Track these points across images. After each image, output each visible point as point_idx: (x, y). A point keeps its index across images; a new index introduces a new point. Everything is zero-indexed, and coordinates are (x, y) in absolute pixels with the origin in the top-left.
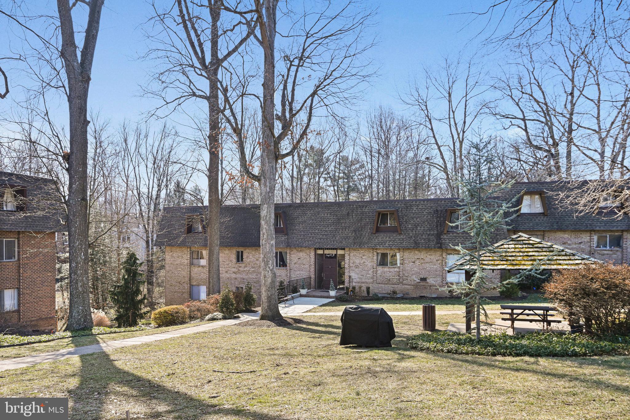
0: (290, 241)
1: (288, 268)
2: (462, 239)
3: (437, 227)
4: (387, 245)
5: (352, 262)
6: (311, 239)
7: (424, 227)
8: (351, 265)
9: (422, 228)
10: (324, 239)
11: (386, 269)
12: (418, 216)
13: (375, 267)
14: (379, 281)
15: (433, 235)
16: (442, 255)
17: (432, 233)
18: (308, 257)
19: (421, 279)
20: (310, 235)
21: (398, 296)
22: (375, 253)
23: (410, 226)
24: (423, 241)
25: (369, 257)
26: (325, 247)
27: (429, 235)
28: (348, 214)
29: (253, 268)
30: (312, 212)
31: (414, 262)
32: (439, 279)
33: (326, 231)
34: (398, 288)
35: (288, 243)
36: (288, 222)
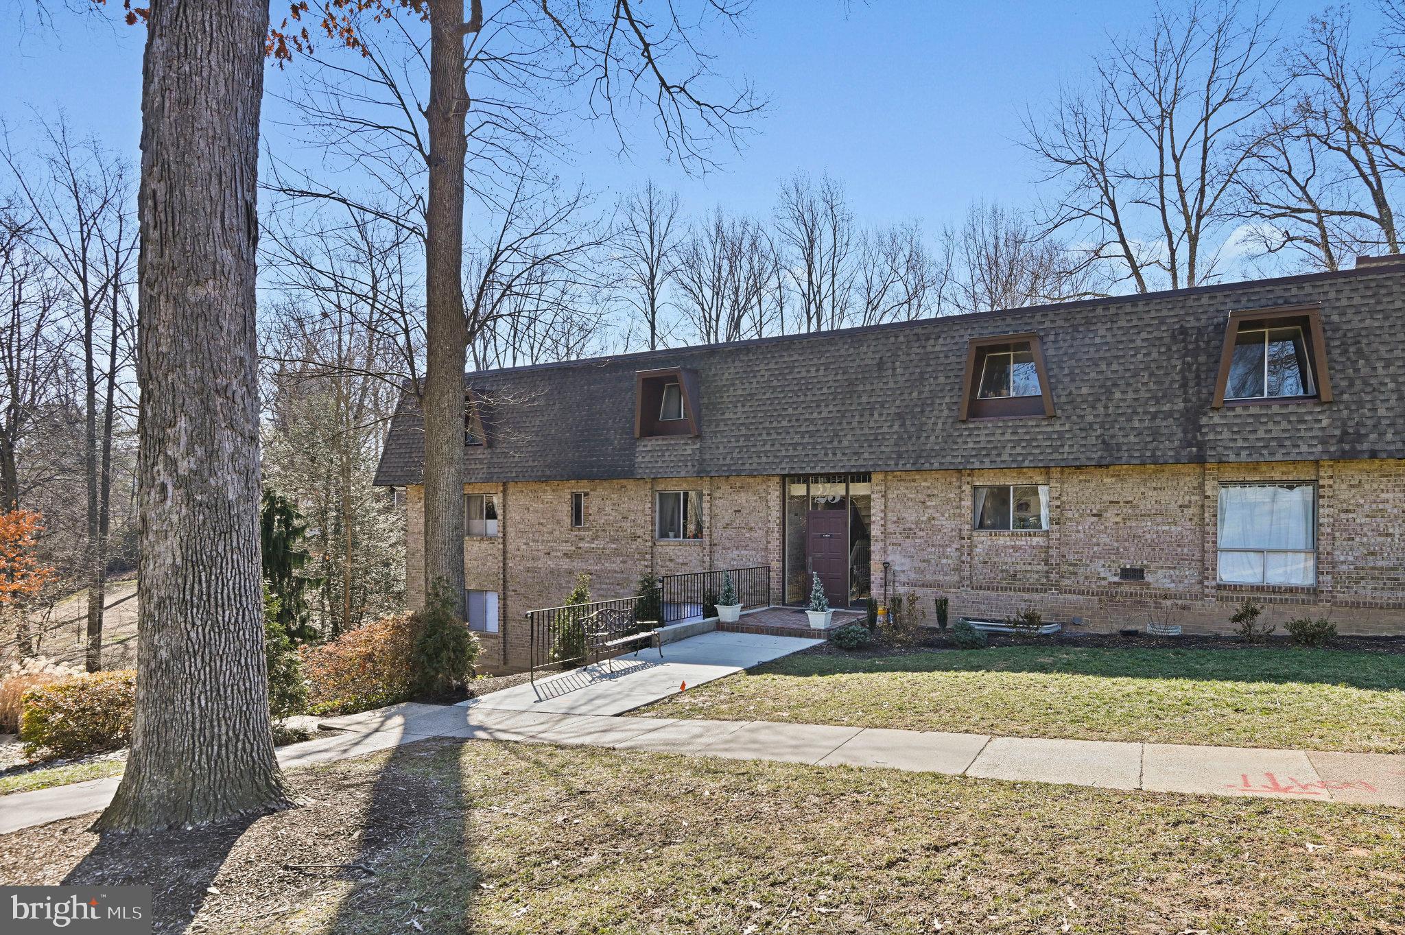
0: (707, 457)
1: (706, 539)
2: (1284, 425)
3: (1184, 386)
4: (1005, 457)
5: (892, 517)
6: (768, 447)
7: (1136, 391)
8: (891, 527)
9: (1131, 395)
10: (804, 446)
11: (1003, 540)
12: (1115, 353)
13: (965, 534)
14: (978, 579)
15: (1169, 414)
16: (1201, 487)
17: (1166, 408)
18: (761, 506)
19: (1124, 570)
20: (765, 437)
21: (1045, 630)
22: (967, 488)
23: (1085, 391)
24: (1132, 438)
25: (948, 501)
26: (808, 470)
27: (1154, 416)
28: (880, 365)
29: (613, 540)
30: (772, 366)
31: (1099, 515)
32: (1190, 574)
33: (812, 421)
34: (1043, 602)
35: (702, 462)
36: (705, 400)
